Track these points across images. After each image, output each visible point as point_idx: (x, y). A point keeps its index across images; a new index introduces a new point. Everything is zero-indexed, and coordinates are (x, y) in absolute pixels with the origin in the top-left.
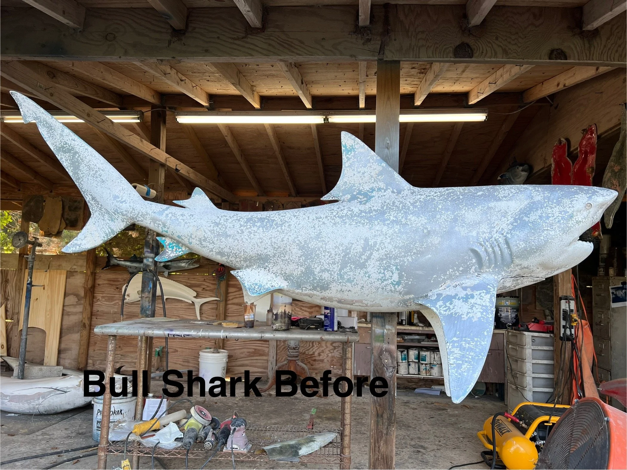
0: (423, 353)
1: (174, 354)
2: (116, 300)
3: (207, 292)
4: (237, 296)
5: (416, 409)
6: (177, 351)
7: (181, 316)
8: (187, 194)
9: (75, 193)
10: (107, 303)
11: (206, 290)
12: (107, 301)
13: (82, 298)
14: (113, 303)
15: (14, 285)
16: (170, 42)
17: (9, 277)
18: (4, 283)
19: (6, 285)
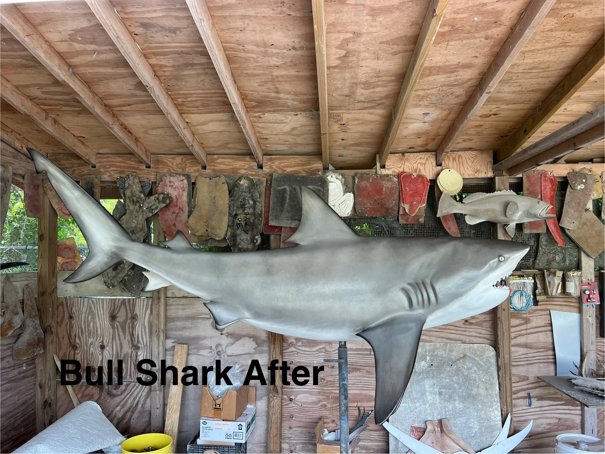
3: (473, 326)
4: (522, 332)
8: (434, 164)
9: (245, 169)
10: (306, 349)
11: (471, 324)
12: (305, 346)
13: (264, 341)
14: (317, 348)
15: (146, 324)
17: (137, 311)
18: (129, 321)
19: (133, 324)
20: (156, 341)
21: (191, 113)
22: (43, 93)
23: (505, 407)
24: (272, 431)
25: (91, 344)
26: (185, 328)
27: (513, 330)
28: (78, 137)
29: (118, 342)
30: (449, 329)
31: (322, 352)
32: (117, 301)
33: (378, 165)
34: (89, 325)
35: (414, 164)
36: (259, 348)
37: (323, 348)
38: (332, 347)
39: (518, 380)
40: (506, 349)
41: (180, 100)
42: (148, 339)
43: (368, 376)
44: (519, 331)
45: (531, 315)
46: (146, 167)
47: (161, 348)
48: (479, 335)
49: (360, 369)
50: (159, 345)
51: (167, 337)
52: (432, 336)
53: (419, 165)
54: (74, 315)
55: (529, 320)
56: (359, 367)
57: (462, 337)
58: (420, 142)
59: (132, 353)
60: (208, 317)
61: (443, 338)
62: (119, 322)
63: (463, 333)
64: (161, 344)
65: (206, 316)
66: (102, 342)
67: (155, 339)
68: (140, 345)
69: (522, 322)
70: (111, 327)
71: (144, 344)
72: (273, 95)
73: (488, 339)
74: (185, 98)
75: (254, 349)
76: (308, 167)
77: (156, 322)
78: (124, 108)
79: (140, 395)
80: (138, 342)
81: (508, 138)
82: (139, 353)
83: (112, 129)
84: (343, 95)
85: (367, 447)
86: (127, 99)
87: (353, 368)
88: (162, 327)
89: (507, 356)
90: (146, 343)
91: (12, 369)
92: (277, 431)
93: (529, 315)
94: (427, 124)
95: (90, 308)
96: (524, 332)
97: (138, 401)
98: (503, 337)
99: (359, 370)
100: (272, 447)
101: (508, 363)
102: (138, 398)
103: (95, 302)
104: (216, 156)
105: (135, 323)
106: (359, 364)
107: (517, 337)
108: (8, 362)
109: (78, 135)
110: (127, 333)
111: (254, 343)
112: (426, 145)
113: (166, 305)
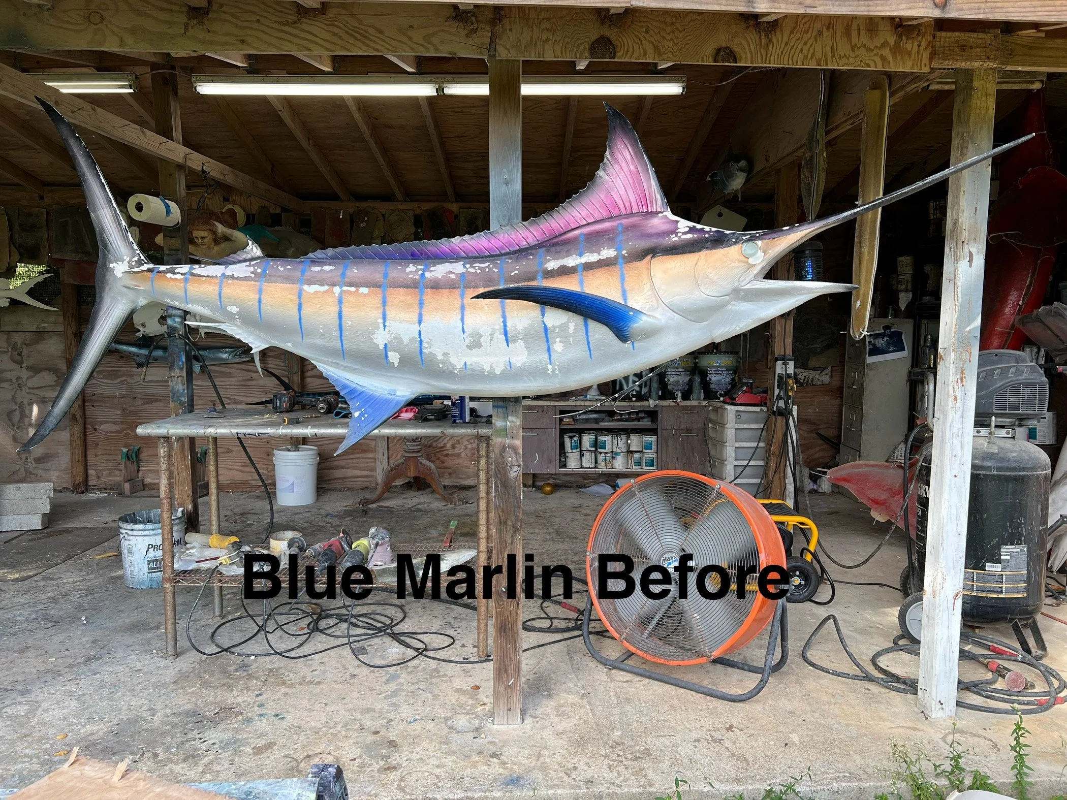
0: (602, 438)
1: (226, 455)
2: (121, 376)
5: (589, 515)
6: (232, 451)
7: (231, 397)
16: (186, 28)
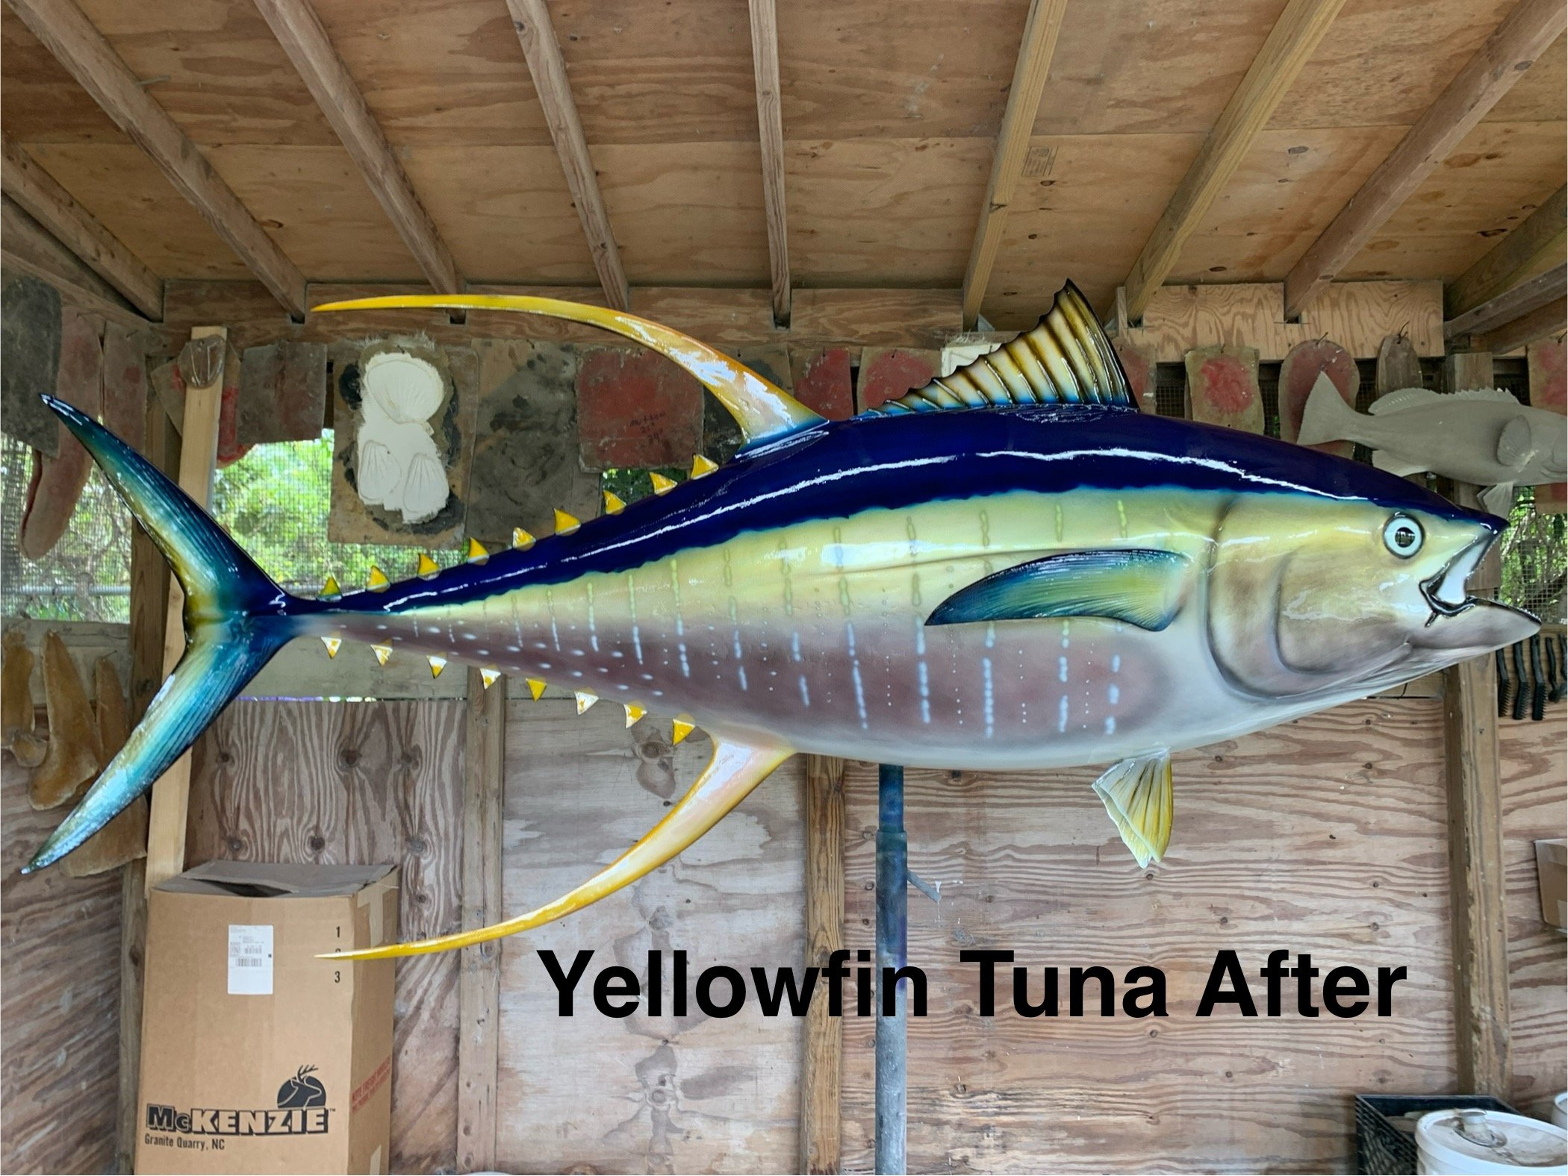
20: (477, 824)
21: (616, 141)
22: (189, 64)
23: (1488, 1009)
24: (817, 1083)
25: (285, 833)
26: (561, 787)
27: (1505, 789)
28: (263, 224)
29: (364, 829)
30: (1320, 789)
31: (958, 856)
32: (361, 710)
33: (1123, 318)
34: (276, 780)
35: (1224, 315)
36: (775, 844)
37: (965, 844)
38: (987, 843)
39: (1517, 933)
40: (1489, 843)
41: (595, 91)
42: (451, 820)
43: (1091, 924)
44: (1517, 794)
45: (1550, 749)
46: (452, 321)
47: (490, 846)
48: (1403, 805)
49: (1069, 905)
50: (484, 837)
51: (506, 814)
52: (1271, 808)
53: (1239, 318)
54: (233, 753)
55: (1545, 762)
56: (1066, 899)
57: (1358, 812)
58: (1250, 247)
59: (403, 859)
60: (629, 753)
61: (1303, 813)
62: (366, 771)
63: (1359, 799)
64: (490, 832)
65: (621, 753)
66: (317, 828)
67: (472, 818)
68: (426, 837)
69: (1526, 767)
70: (342, 786)
71: (438, 834)
72: (875, 74)
73: (1431, 818)
74: (611, 86)
75: (761, 846)
76: (921, 321)
77: (477, 769)
78: (420, 121)
79: (425, 983)
80: (420, 827)
81: (1500, 238)
82: (423, 862)
83: (379, 184)
84: (1080, 80)
85: (1088, 1127)
86: (436, 89)
87: (1047, 902)
88: (495, 784)
89: (1491, 864)
90: (446, 834)
91: (59, 902)
92: (832, 1086)
93: (1544, 750)
94: (1287, 187)
95: (282, 730)
96: (1533, 795)
97: (421, 1002)
98: (1480, 810)
99: (1065, 906)
100: (818, 1133)
101: (1495, 884)
102: (420, 992)
103: (296, 712)
104: (654, 290)
105: (414, 773)
106: (1066, 891)
107: (1511, 810)
108: (48, 881)
109: (265, 218)
110: (390, 803)
111: (760, 829)
112: (1263, 259)
113: (505, 720)
